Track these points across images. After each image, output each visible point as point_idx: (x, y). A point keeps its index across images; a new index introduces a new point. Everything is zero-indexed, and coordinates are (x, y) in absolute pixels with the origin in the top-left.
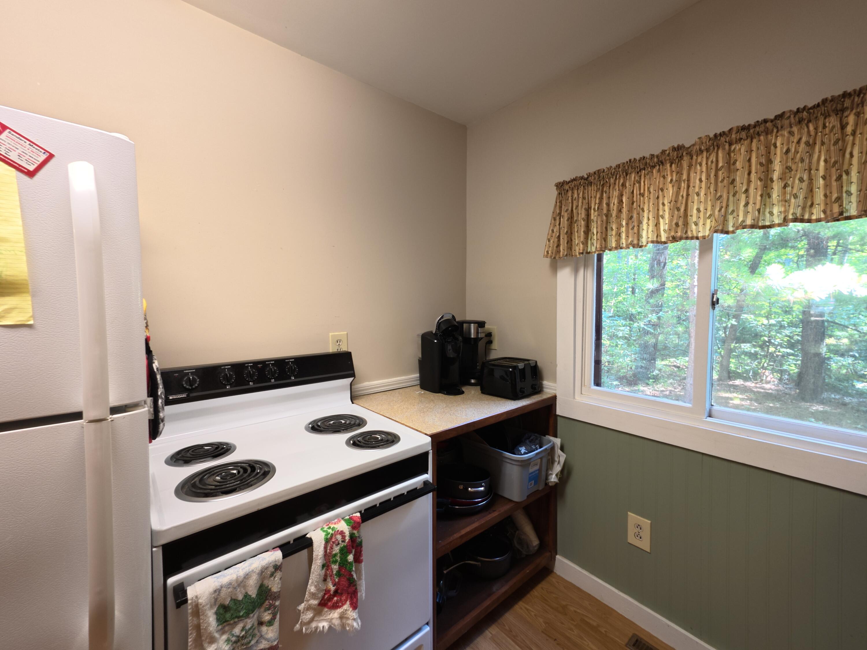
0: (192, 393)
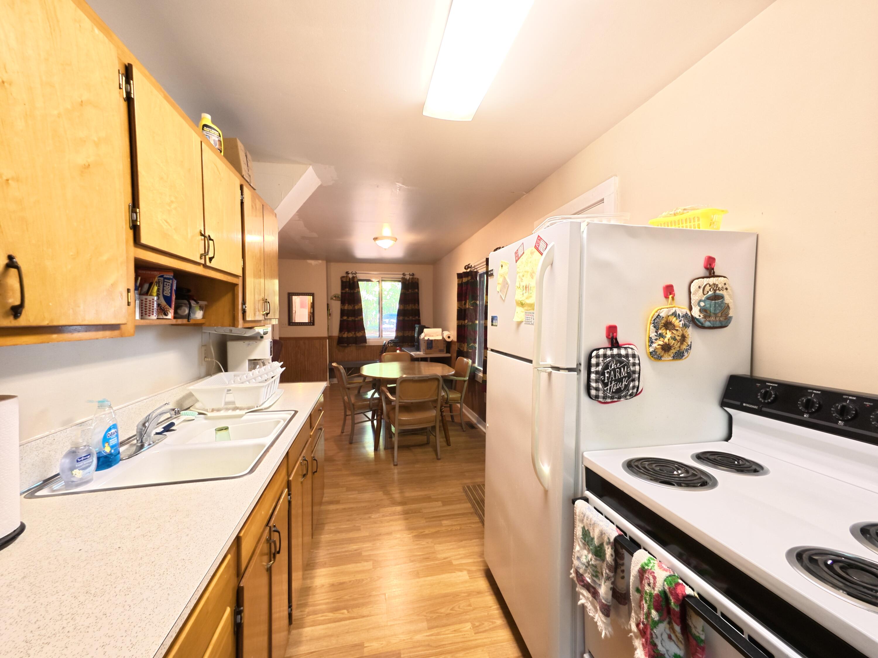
0: (766, 407)
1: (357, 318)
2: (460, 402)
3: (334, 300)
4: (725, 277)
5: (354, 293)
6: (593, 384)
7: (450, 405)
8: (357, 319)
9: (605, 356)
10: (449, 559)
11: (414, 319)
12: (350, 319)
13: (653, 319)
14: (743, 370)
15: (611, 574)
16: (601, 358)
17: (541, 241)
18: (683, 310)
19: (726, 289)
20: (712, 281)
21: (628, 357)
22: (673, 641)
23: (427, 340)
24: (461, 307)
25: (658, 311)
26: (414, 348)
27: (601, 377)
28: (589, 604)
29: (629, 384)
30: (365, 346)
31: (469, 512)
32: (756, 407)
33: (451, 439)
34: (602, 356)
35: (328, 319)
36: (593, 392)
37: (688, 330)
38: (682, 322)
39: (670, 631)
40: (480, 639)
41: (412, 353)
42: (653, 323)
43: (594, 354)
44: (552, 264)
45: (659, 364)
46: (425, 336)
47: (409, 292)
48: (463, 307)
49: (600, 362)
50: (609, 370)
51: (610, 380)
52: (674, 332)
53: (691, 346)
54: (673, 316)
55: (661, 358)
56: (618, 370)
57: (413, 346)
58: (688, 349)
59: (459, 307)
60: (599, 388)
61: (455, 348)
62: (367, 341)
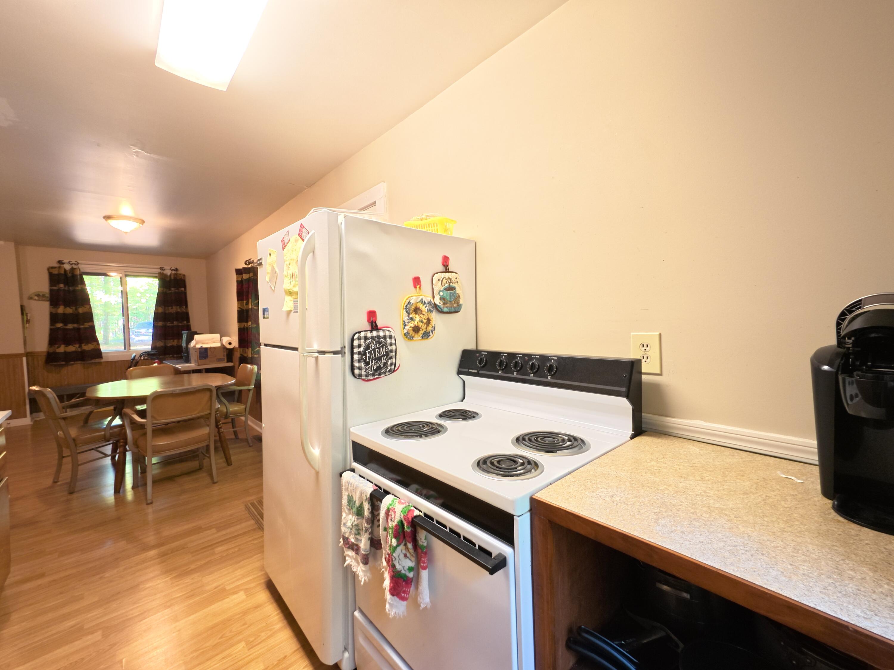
0: (481, 370)
1: (83, 325)
2: (244, 414)
3: (35, 300)
4: (456, 273)
5: (74, 291)
6: (356, 364)
7: (232, 419)
8: (82, 327)
9: (366, 338)
10: (221, 586)
11: (180, 324)
12: (70, 326)
13: (405, 305)
14: (471, 346)
15: (369, 526)
16: (363, 339)
17: (304, 229)
18: (428, 298)
19: (457, 282)
20: (447, 275)
21: (386, 338)
22: (408, 557)
23: (199, 349)
24: (241, 307)
25: (409, 298)
26: (182, 360)
27: (363, 357)
28: (354, 561)
29: (387, 362)
30: (100, 363)
31: (252, 530)
32: (476, 371)
33: (232, 458)
34: (364, 338)
35: (24, 327)
36: (357, 371)
37: (432, 315)
38: (427, 308)
39: (406, 551)
40: (255, 652)
41: (178, 366)
42: (405, 309)
43: (356, 336)
44: (314, 252)
45: (411, 343)
46: (196, 344)
47: (171, 292)
48: (245, 308)
49: (362, 343)
50: (369, 350)
51: (371, 359)
52: (422, 316)
53: (435, 328)
54: (421, 303)
55: (413, 338)
56: (377, 350)
57: (181, 358)
58: (433, 330)
59: (239, 308)
60: (361, 367)
61: (237, 355)
62: (103, 355)
